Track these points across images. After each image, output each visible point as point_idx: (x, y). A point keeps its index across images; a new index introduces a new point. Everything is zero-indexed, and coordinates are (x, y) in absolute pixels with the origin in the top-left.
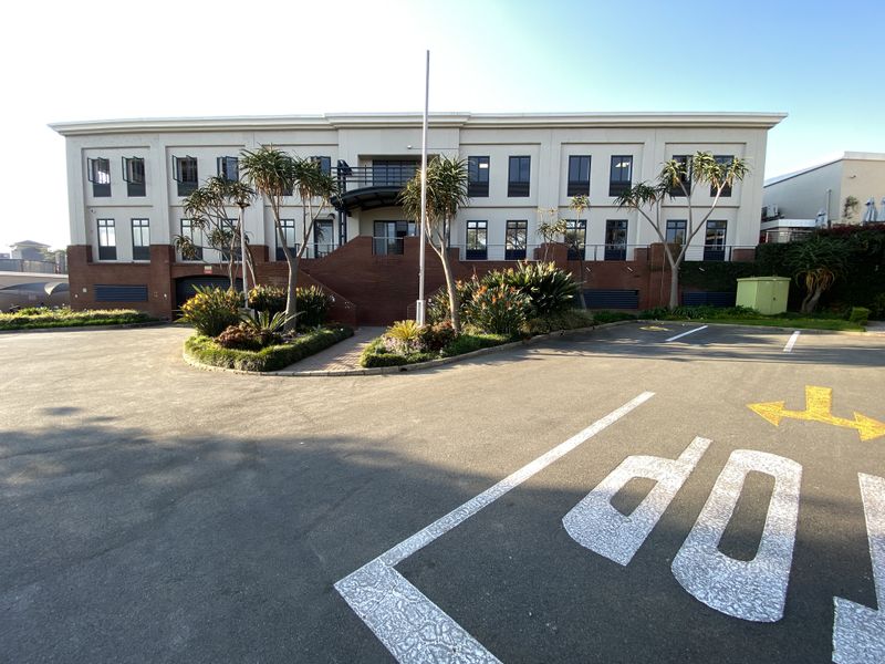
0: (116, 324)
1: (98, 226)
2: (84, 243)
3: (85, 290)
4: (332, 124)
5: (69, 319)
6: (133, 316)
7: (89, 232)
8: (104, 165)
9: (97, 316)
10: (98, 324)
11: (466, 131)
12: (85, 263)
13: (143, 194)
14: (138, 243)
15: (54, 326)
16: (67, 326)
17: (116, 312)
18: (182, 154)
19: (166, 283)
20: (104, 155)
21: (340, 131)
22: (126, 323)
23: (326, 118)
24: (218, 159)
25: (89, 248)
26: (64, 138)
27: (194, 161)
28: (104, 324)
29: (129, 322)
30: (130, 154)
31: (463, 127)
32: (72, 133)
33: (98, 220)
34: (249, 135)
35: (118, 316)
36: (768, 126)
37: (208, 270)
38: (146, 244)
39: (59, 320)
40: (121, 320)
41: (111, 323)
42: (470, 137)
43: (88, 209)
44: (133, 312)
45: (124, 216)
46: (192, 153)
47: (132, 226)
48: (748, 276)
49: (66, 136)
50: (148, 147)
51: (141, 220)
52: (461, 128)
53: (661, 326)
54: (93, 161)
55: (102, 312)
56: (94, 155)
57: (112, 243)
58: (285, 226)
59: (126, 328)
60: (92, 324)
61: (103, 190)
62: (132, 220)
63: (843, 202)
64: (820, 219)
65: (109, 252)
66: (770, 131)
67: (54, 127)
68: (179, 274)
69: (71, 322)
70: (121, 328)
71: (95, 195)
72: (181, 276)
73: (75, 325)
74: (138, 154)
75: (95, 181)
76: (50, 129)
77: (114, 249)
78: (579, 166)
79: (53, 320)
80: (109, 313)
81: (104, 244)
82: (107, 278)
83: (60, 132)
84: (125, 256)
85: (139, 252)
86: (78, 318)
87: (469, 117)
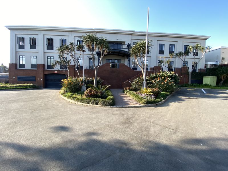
0: (26, 88)
1: (20, 58)
2: (15, 63)
3: (14, 78)
4: (96, 31)
5: (11, 87)
6: (32, 86)
7: (16, 59)
8: (23, 39)
9: (20, 86)
10: (21, 88)
11: (132, 36)
12: (15, 69)
13: (35, 48)
14: (33, 63)
15: (6, 89)
16: (10, 89)
17: (26, 84)
18: (49, 37)
19: (42, 76)
20: (23, 36)
21: (98, 33)
22: (30, 88)
23: (94, 29)
24: (60, 39)
25: (16, 64)
26: (10, 31)
27: (52, 40)
28: (23, 88)
29: (31, 88)
30: (32, 36)
31: (132, 35)
32: (12, 29)
33: (20, 56)
34: (70, 33)
35: (27, 86)
36: (206, 39)
37: (56, 72)
38: (35, 63)
39: (7, 87)
40: (28, 87)
41: (25, 88)
42: (134, 37)
43: (17, 52)
44: (32, 84)
45: (28, 55)
46: (52, 37)
47: (31, 58)
48: (206, 76)
49: (10, 30)
50: (38, 35)
51: (34, 56)
52: (131, 35)
53: (195, 89)
54: (19, 38)
55: (21, 85)
56: (20, 36)
57: (24, 63)
58: (80, 60)
59: (30, 90)
60: (19, 88)
61: (22, 47)
62: (31, 56)
63: (221, 59)
64: (217, 62)
65: (23, 66)
66: (206, 40)
67: (7, 27)
68: (46, 73)
69: (11, 88)
70: (29, 90)
71: (19, 48)
72: (47, 73)
73: (13, 89)
74: (35, 36)
75: (19, 44)
76: (6, 27)
77: (24, 65)
78: (161, 46)
79: (5, 87)
80: (23, 85)
81: (21, 63)
82: (22, 74)
83: (8, 29)
84: (28, 67)
85: (33, 66)
86: (13, 86)
87: (134, 32)
